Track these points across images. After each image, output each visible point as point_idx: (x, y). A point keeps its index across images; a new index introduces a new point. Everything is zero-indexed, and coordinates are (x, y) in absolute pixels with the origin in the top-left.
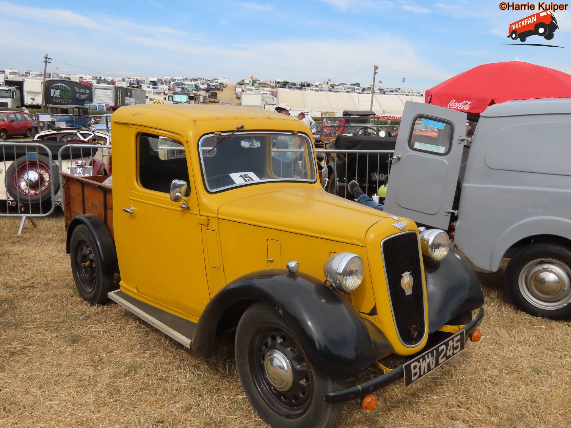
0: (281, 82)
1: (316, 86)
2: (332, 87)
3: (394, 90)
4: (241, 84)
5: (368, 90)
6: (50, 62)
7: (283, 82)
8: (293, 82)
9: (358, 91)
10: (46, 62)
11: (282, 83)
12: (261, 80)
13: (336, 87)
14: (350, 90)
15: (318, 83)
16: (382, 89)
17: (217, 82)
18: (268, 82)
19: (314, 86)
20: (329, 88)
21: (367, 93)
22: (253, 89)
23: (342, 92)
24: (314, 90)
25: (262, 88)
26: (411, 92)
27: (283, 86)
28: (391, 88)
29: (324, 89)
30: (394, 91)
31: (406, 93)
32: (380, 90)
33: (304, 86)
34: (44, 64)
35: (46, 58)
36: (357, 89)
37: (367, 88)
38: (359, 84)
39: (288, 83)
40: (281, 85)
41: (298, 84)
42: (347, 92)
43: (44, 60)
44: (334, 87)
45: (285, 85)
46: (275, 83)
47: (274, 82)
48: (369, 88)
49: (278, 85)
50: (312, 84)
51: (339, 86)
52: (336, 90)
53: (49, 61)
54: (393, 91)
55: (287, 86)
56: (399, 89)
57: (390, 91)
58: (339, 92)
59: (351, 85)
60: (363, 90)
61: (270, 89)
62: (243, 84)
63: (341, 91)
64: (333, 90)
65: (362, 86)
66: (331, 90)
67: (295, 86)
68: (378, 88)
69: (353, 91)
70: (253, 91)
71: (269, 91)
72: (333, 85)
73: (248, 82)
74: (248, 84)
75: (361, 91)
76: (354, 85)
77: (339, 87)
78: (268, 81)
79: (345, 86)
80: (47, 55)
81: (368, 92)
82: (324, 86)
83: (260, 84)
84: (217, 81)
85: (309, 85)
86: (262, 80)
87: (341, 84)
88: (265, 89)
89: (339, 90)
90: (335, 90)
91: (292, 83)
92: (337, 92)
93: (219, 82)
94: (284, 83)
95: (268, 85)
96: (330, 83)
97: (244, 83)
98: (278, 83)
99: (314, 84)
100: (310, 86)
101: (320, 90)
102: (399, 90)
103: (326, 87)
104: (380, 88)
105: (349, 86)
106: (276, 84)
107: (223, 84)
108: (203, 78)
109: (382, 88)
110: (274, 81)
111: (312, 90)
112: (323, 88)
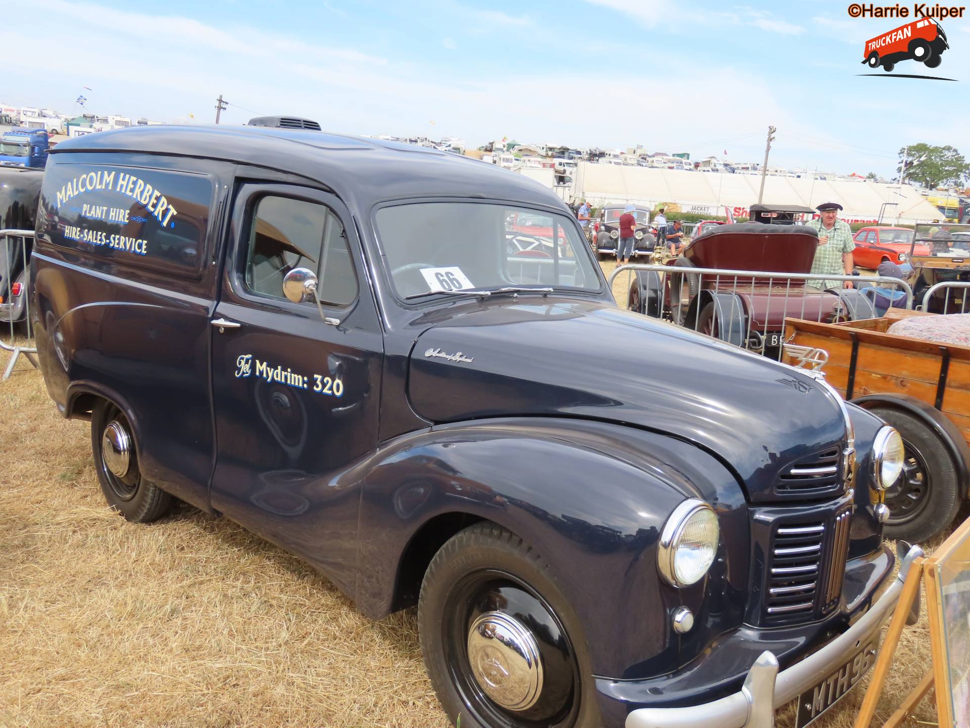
0: (556, 148)
1: (616, 156)
2: (643, 158)
3: (749, 166)
4: (489, 150)
5: (705, 166)
6: (225, 109)
7: (559, 149)
8: (575, 148)
9: (688, 167)
10: (220, 108)
11: (558, 151)
12: (521, 144)
13: (650, 159)
14: (674, 165)
15: (618, 152)
16: (728, 165)
17: (450, 146)
18: (533, 148)
19: (611, 156)
20: (638, 161)
21: (704, 171)
22: (512, 159)
23: (661, 168)
24: (613, 163)
25: (526, 158)
26: (778, 171)
27: (560, 155)
28: (745, 164)
29: (629, 162)
30: (750, 169)
31: (771, 173)
32: (726, 165)
33: (595, 155)
34: (216, 111)
35: (220, 101)
36: (686, 164)
37: (704, 162)
38: (688, 155)
39: (569, 149)
40: (556, 152)
41: (585, 153)
42: (670, 168)
43: (217, 104)
44: (645, 159)
45: (563, 153)
46: (545, 149)
47: (543, 148)
48: (707, 161)
49: (550, 153)
50: (608, 153)
51: (654, 156)
52: (650, 164)
53: (223, 105)
54: (747, 168)
55: (566, 154)
56: (758, 165)
57: (743, 168)
58: (656, 167)
59: (674, 155)
60: (697, 165)
61: (540, 159)
62: (491, 151)
63: (658, 166)
64: (644, 164)
65: (693, 159)
66: (641, 163)
67: (580, 156)
68: (722, 163)
69: (680, 167)
70: (512, 162)
71: (539, 162)
72: (644, 155)
73: (502, 147)
74: (501, 150)
75: (692, 167)
76: (679, 155)
77: (655, 159)
78: (534, 146)
79: (665, 157)
80: (221, 97)
81: (706, 169)
82: (629, 156)
83: (520, 150)
84: (449, 143)
85: (602, 155)
86: (524, 144)
87: (657, 154)
88: (532, 159)
89: (655, 164)
90: (647, 164)
91: (574, 150)
92: (652, 167)
93: (452, 146)
94: (562, 150)
95: (535, 152)
96: (639, 152)
97: (494, 149)
98: (551, 149)
99: (612, 153)
100: (605, 157)
101: (624, 164)
102: (758, 167)
103: (632, 158)
104: (726, 163)
105: (671, 158)
106: (547, 151)
107: (459, 149)
108: (426, 139)
109: (727, 163)
110: (545, 146)
111: (611, 162)
112: (628, 160)
